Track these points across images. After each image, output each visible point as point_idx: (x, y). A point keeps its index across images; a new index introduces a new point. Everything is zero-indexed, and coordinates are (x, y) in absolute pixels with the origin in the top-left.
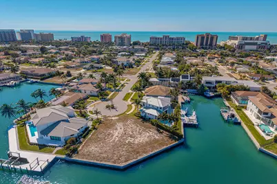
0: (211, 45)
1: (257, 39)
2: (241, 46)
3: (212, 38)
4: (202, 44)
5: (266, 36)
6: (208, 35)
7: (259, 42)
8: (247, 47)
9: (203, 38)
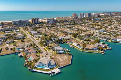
0: (38, 22)
1: (52, 19)
2: (48, 22)
3: (37, 20)
4: (34, 22)
5: (54, 18)
6: (36, 18)
7: (53, 20)
8: (50, 22)
9: (34, 20)
